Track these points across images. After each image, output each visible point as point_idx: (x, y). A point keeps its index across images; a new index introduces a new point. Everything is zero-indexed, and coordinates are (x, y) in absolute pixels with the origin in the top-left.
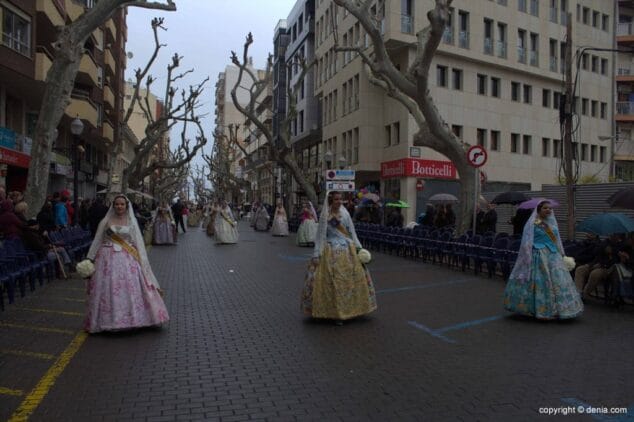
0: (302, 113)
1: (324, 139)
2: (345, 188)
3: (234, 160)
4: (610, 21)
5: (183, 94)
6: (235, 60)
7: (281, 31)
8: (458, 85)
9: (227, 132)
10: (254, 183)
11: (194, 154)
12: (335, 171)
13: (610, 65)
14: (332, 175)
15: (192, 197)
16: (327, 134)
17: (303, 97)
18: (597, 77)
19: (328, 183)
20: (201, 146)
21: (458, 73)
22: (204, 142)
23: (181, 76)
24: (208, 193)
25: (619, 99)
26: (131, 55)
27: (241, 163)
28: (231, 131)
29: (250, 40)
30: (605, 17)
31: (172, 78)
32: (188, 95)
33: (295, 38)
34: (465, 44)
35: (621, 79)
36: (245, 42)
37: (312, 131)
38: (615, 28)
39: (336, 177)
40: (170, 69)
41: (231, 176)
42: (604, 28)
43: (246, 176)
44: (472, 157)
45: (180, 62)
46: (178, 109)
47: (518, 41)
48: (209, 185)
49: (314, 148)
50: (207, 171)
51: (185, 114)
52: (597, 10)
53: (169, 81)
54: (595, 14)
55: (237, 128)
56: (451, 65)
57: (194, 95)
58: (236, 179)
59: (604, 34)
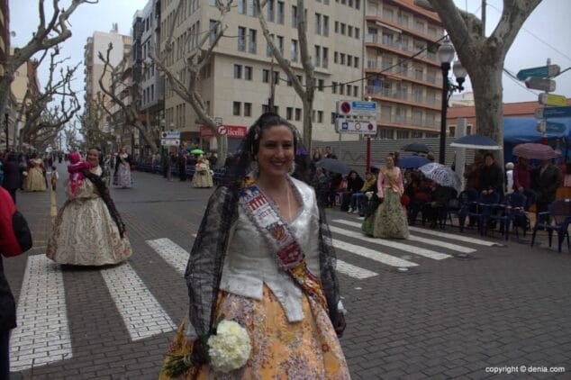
0: (153, 86)
1: (166, 108)
2: (174, 143)
3: (102, 117)
4: (361, 33)
5: (61, 71)
6: (101, 57)
7: (138, 20)
8: (249, 77)
9: (95, 97)
10: (119, 137)
11: (71, 117)
12: (167, 133)
13: (360, 60)
14: (165, 135)
15: (64, 147)
16: (168, 104)
17: (153, 74)
18: (351, 69)
19: (162, 140)
20: (76, 111)
21: (250, 69)
22: (79, 108)
23: (61, 62)
24: (79, 144)
25: (368, 84)
26: (14, 34)
27: (108, 119)
28: (99, 99)
29: (111, 46)
30: (357, 30)
31: (55, 63)
32: (65, 73)
33: (148, 29)
34: (253, 51)
35: (368, 71)
36: (108, 48)
37: (159, 101)
38: (364, 37)
39: (168, 137)
40: (52, 56)
41: (99, 131)
42: (357, 37)
43: (112, 130)
44: (219, 130)
45: (60, 52)
46: (59, 84)
47: (293, 48)
48: (80, 137)
49: (162, 112)
50: (79, 125)
51: (64, 85)
52: (352, 25)
53: (52, 65)
54: (350, 28)
55: (104, 96)
56: (244, 65)
57: (70, 73)
58: (103, 134)
59: (356, 41)
